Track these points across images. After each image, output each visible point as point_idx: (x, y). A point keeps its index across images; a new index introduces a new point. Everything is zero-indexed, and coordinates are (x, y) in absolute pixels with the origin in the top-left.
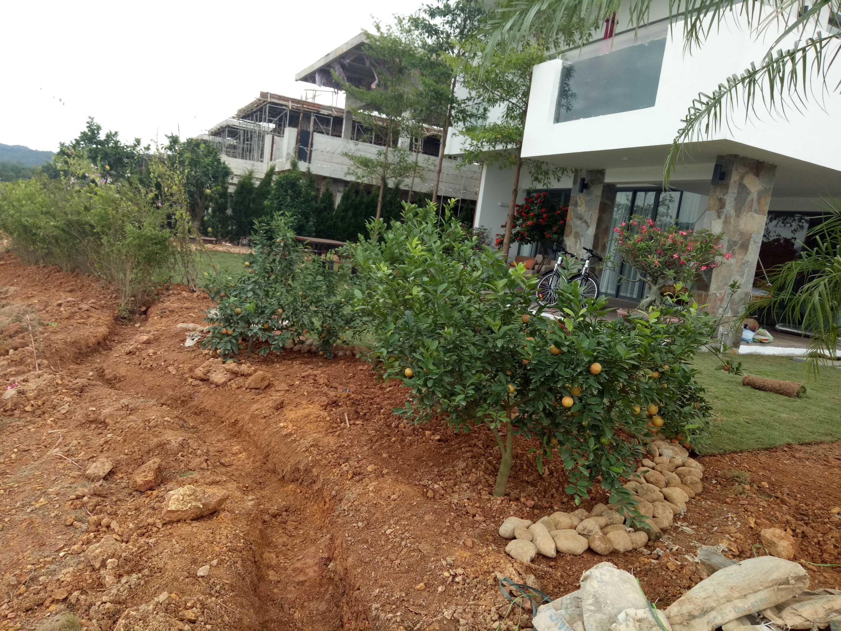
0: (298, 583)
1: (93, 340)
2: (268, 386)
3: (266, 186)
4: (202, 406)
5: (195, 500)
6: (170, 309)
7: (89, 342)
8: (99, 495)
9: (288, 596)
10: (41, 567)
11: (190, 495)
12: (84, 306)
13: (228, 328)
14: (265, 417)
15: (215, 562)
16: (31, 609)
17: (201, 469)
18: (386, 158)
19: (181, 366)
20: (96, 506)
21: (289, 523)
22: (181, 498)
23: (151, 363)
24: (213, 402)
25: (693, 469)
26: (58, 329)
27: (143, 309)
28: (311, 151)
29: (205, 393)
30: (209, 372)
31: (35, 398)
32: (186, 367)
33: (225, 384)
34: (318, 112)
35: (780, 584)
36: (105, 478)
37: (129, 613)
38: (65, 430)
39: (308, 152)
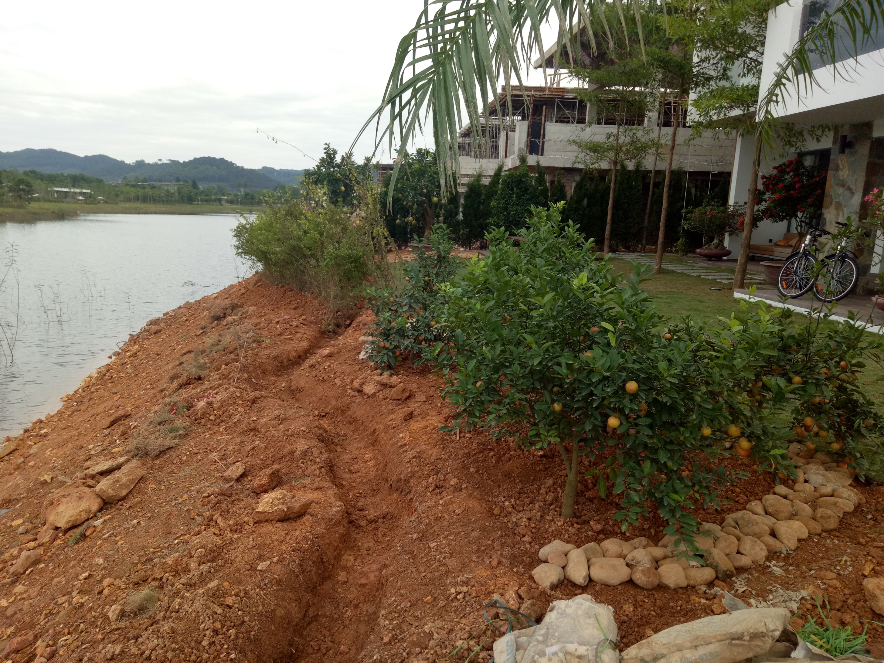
0: (360, 586)
1: (294, 354)
2: (409, 397)
3: (494, 186)
4: (355, 416)
5: (283, 504)
6: (364, 322)
7: (290, 356)
8: (224, 495)
9: (348, 596)
10: (158, 551)
11: (280, 499)
12: (295, 323)
13: (386, 342)
14: (394, 428)
15: (275, 559)
16: (138, 583)
17: (315, 475)
18: (617, 139)
19: (345, 378)
20: (217, 503)
21: (381, 529)
22: (271, 501)
23: (323, 375)
24: (363, 411)
25: (840, 500)
26: (269, 345)
27: (348, 322)
28: (543, 143)
29: (359, 403)
30: (363, 383)
31: (219, 409)
32: (348, 379)
33: (374, 395)
34: (563, 97)
35: (733, 639)
36: (238, 480)
37: (184, 594)
38: (231, 437)
39: (541, 144)
